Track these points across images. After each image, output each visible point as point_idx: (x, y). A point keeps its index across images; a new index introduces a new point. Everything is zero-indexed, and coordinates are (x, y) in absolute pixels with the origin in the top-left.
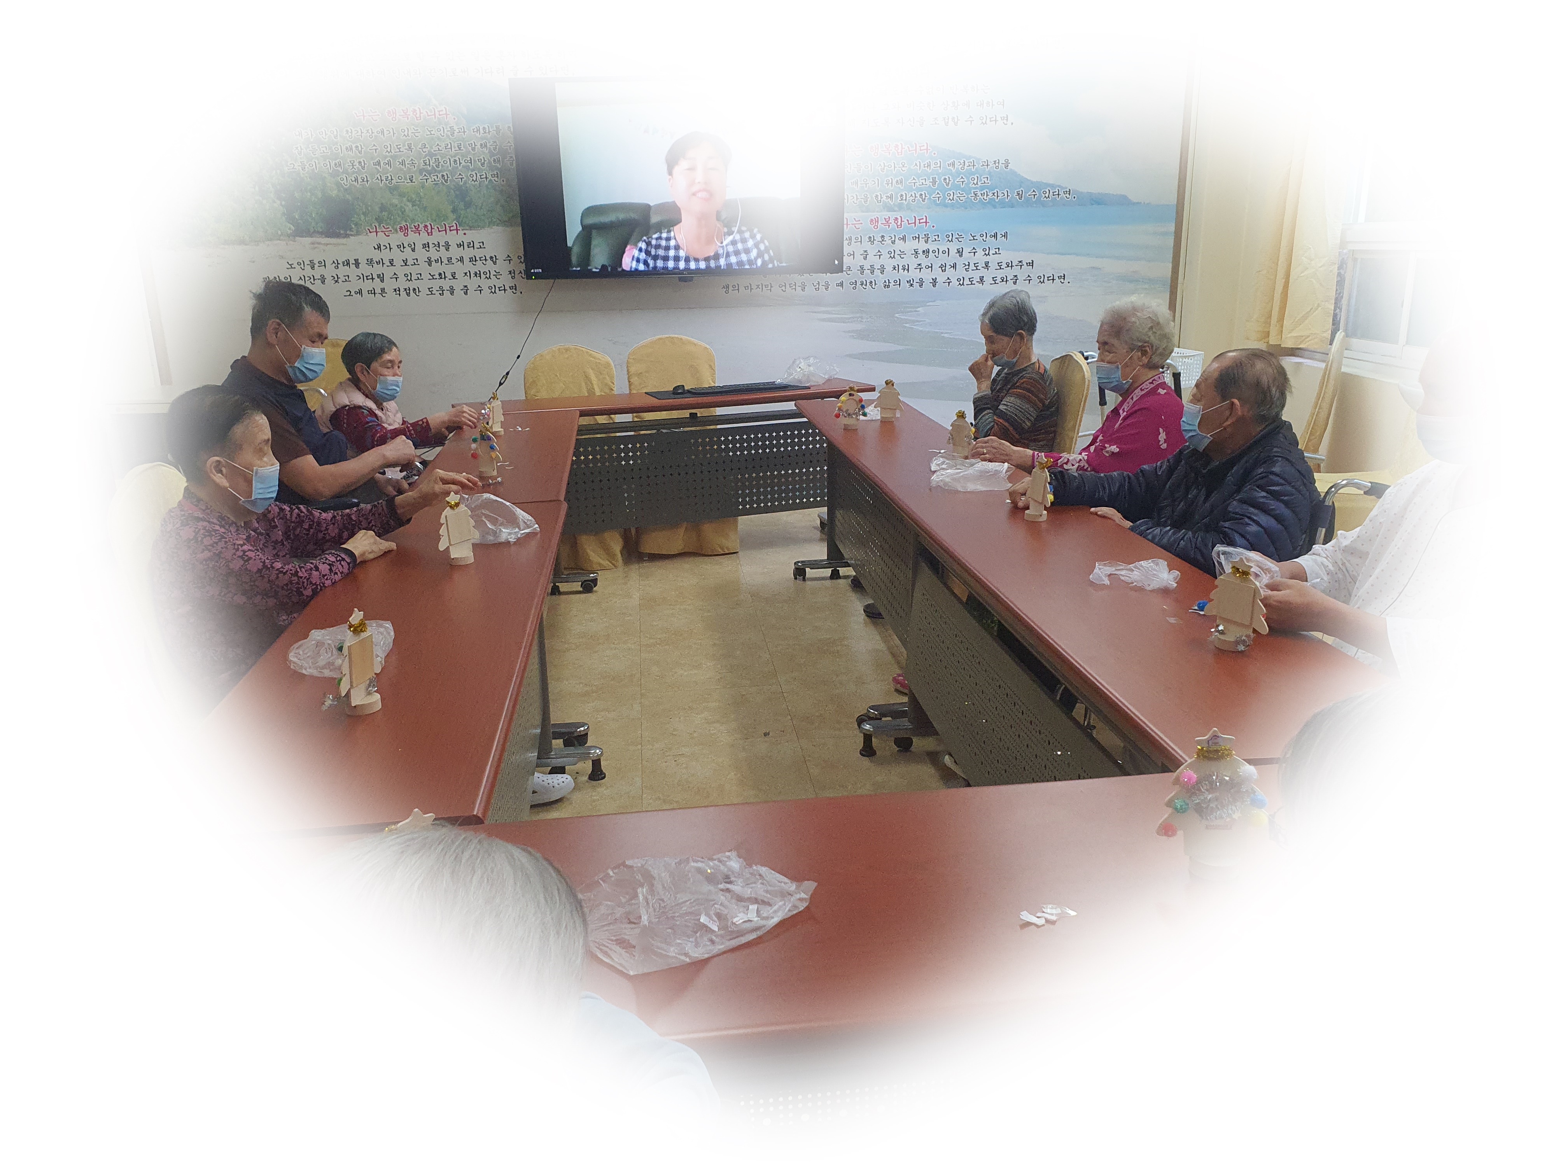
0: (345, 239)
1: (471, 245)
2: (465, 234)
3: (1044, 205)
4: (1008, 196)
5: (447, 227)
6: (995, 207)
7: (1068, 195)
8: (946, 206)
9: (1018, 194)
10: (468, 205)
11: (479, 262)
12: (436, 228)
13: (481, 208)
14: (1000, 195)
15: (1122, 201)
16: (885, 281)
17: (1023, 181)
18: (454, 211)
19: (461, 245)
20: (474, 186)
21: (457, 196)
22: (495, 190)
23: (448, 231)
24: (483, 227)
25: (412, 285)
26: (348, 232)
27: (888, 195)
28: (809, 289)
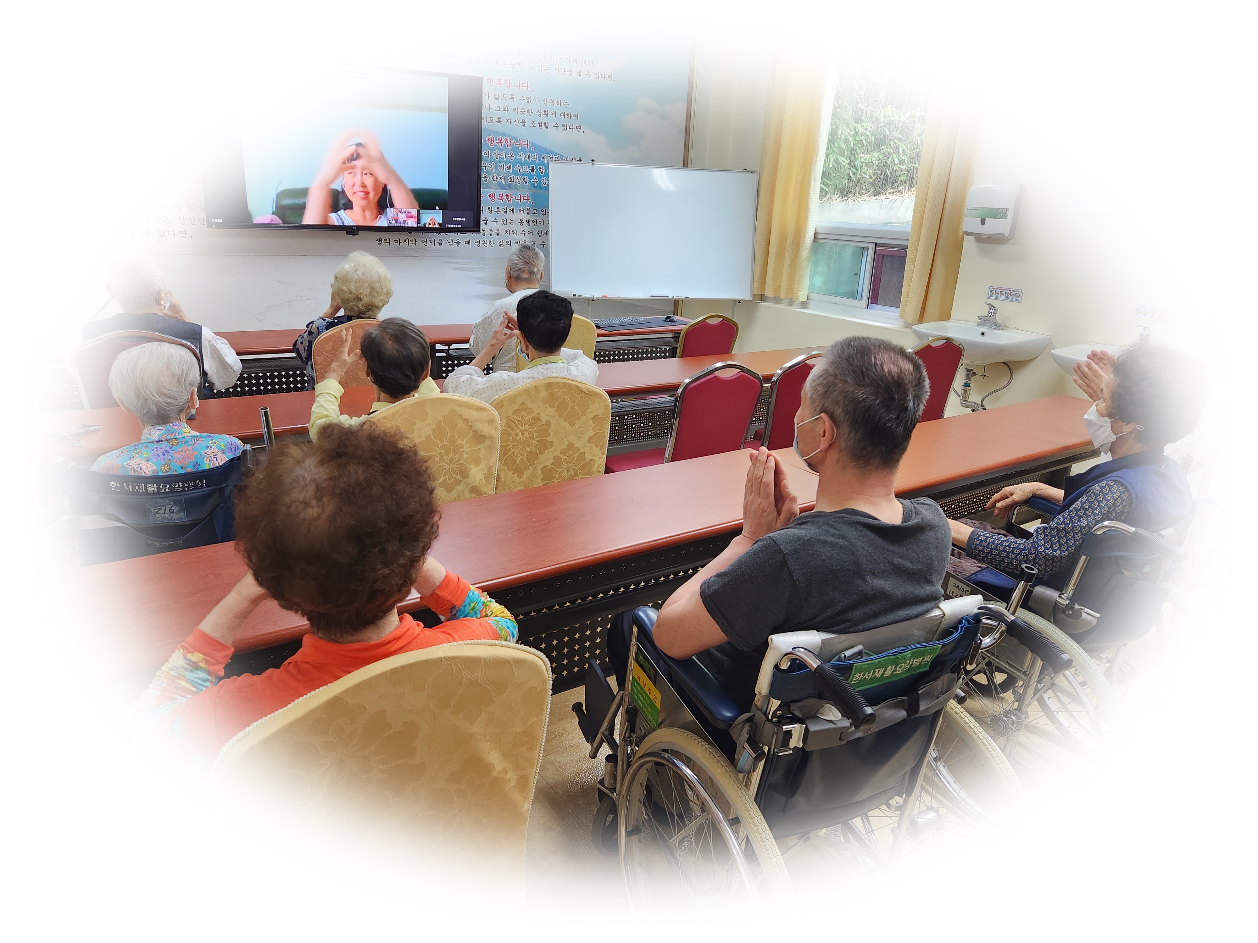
16: (500, 241)
27: (501, 176)
28: (445, 245)
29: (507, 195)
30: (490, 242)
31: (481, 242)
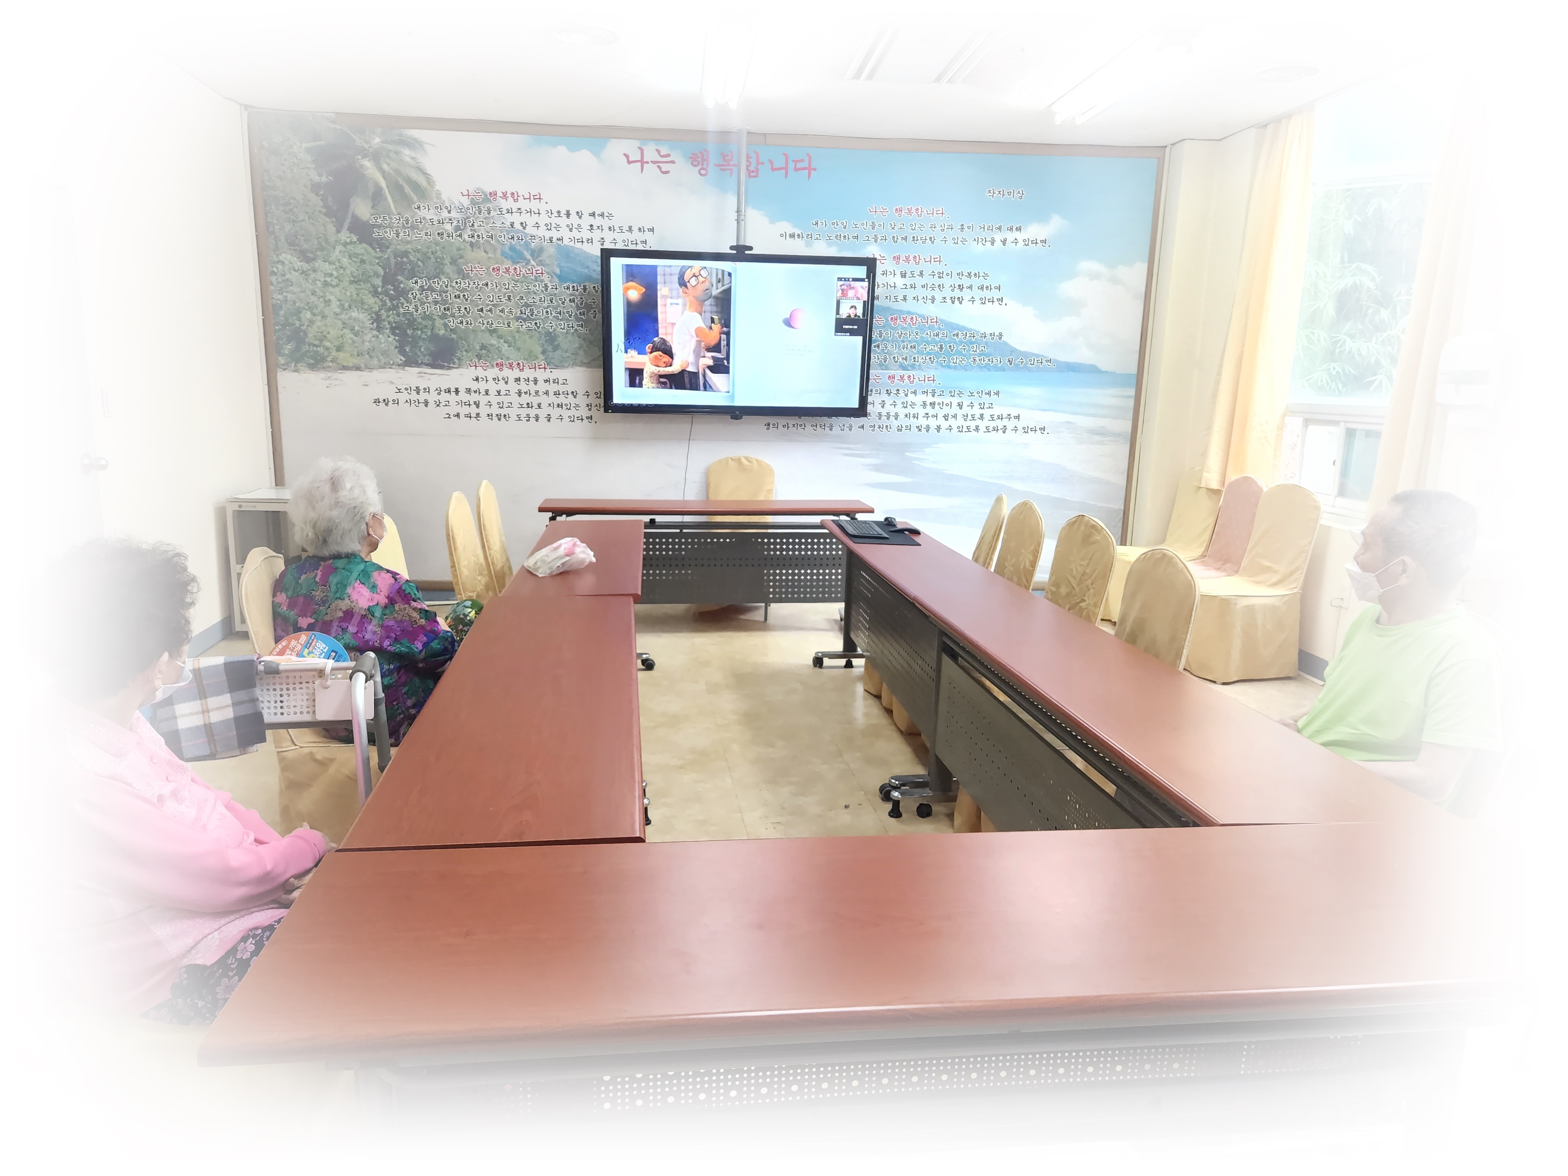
0: (449, 371)
1: (556, 381)
2: (551, 372)
3: (1029, 370)
4: (1000, 362)
5: (537, 366)
6: (989, 370)
7: (1049, 363)
8: (949, 367)
9: (1009, 361)
10: (556, 348)
11: (562, 396)
12: (526, 365)
13: (566, 352)
14: (994, 360)
15: (1093, 369)
16: (898, 426)
17: (1013, 350)
18: (544, 352)
19: (547, 381)
20: (562, 333)
21: (546, 341)
22: (579, 337)
23: (537, 369)
24: (567, 367)
25: (503, 412)
26: (451, 365)
27: (904, 357)
28: (836, 430)
29: (909, 377)
30: (887, 426)
31: (877, 427)
